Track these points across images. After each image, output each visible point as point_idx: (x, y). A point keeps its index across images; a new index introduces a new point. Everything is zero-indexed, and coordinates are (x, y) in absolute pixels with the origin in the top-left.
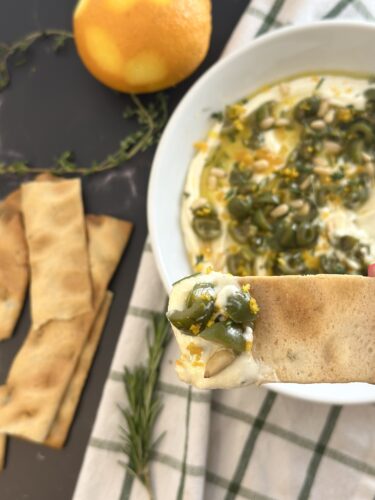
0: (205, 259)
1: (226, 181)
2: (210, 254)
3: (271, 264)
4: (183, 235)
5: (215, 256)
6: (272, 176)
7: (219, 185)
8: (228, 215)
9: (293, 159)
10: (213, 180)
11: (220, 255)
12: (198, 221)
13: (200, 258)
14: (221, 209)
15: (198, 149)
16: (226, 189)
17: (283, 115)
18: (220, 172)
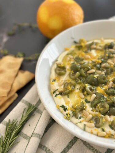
0: (56, 81)
1: (73, 60)
2: (59, 80)
3: (82, 88)
4: (51, 73)
5: (60, 81)
6: (91, 62)
7: (70, 60)
8: (70, 69)
9: (100, 58)
10: (68, 59)
11: (62, 81)
12: (58, 68)
13: (54, 80)
14: (68, 67)
15: (66, 50)
16: (72, 62)
17: (100, 46)
18: (71, 57)
